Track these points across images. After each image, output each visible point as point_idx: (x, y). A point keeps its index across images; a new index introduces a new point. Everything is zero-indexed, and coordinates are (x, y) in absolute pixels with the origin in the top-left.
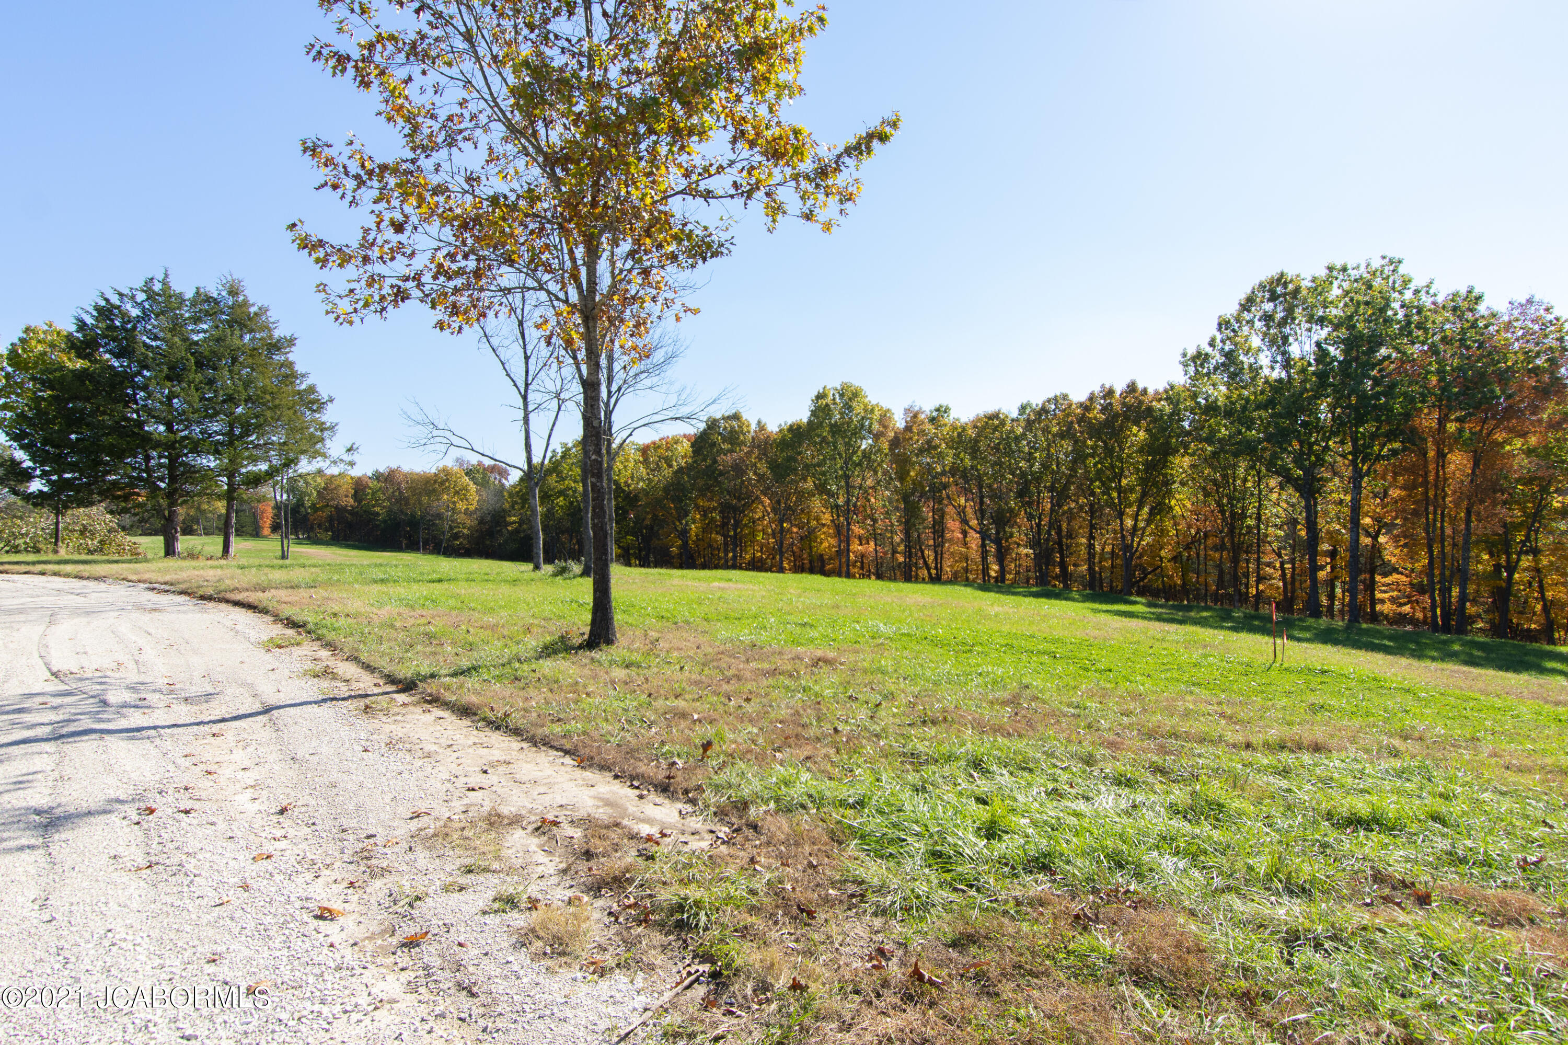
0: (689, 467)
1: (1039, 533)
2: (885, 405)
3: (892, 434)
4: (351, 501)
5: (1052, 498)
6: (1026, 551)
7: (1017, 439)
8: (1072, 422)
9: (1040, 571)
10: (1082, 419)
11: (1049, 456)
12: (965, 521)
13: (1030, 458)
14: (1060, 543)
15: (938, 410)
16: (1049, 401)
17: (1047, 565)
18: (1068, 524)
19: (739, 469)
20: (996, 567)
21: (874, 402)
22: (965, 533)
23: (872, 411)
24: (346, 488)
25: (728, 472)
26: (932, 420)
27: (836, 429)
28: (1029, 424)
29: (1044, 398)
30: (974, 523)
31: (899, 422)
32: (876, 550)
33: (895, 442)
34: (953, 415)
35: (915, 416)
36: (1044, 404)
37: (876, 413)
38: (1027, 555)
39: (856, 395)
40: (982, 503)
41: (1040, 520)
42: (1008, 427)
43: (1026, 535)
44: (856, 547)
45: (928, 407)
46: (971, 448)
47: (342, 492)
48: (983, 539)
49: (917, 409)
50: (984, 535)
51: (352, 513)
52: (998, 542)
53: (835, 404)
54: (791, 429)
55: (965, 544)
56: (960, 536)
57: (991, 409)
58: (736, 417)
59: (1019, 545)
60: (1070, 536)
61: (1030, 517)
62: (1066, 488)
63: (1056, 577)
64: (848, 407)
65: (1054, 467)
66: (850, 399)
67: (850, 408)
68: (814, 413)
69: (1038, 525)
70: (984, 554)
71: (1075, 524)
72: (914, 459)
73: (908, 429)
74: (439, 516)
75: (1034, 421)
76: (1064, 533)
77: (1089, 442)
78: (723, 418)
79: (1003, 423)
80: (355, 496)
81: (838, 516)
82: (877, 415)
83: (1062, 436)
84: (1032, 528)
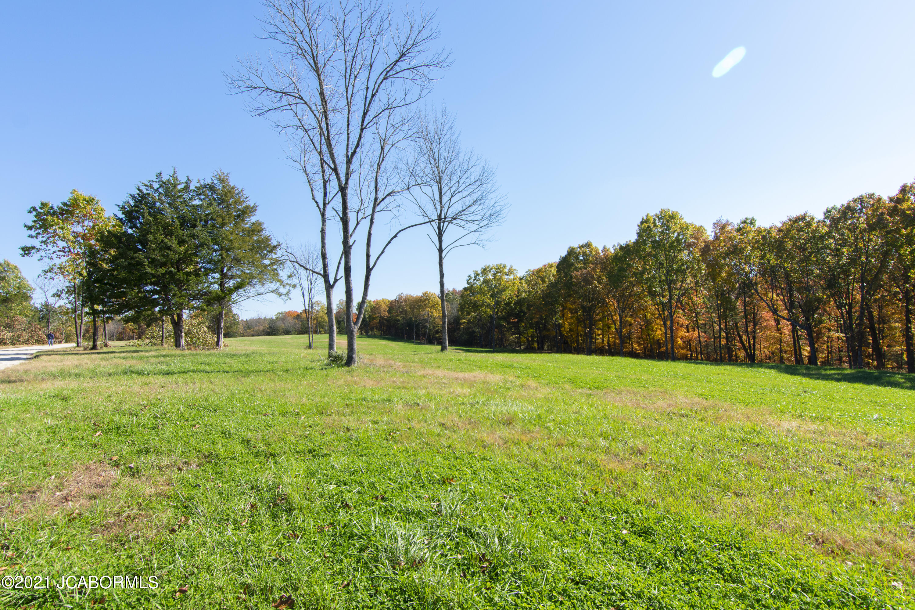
0: (557, 282)
1: (850, 318)
2: (698, 224)
3: (703, 245)
4: (387, 313)
5: (862, 288)
6: (837, 335)
7: (822, 238)
8: (882, 214)
9: (853, 351)
10: (893, 211)
11: (857, 250)
12: (775, 312)
13: (837, 254)
14: (872, 329)
15: (745, 222)
16: (854, 201)
17: (860, 346)
18: (880, 311)
19: (587, 280)
20: (808, 348)
21: (688, 222)
22: (777, 322)
23: (687, 228)
24: (384, 307)
25: (580, 283)
26: (739, 230)
27: (657, 245)
28: (835, 222)
29: (850, 199)
30: (785, 313)
31: (710, 234)
32: (699, 337)
33: (706, 251)
34: (758, 224)
35: (723, 227)
36: (849, 203)
37: (690, 229)
38: (838, 338)
39: (672, 217)
40: (791, 295)
41: (851, 307)
42: (814, 226)
43: (836, 321)
44: (682, 333)
45: (736, 221)
46: (777, 248)
47: (382, 310)
48: (794, 326)
49: (724, 222)
50: (794, 321)
51: (387, 321)
52: (808, 328)
53: (655, 226)
54: (621, 248)
55: (778, 330)
56: (773, 323)
57: (796, 213)
58: (588, 245)
59: (829, 330)
60: (883, 320)
61: (839, 306)
62: (877, 277)
63: (869, 356)
64: (666, 227)
65: (863, 259)
66: (668, 221)
67: (668, 228)
68: (639, 235)
69: (849, 312)
70: (796, 339)
71: (889, 310)
72: (722, 262)
73: (717, 238)
74: (427, 321)
75: (839, 219)
76: (876, 319)
77: (903, 231)
78: (579, 247)
79: (809, 224)
80: (389, 311)
81: (663, 310)
82: (690, 232)
83: (871, 228)
84: (842, 314)
